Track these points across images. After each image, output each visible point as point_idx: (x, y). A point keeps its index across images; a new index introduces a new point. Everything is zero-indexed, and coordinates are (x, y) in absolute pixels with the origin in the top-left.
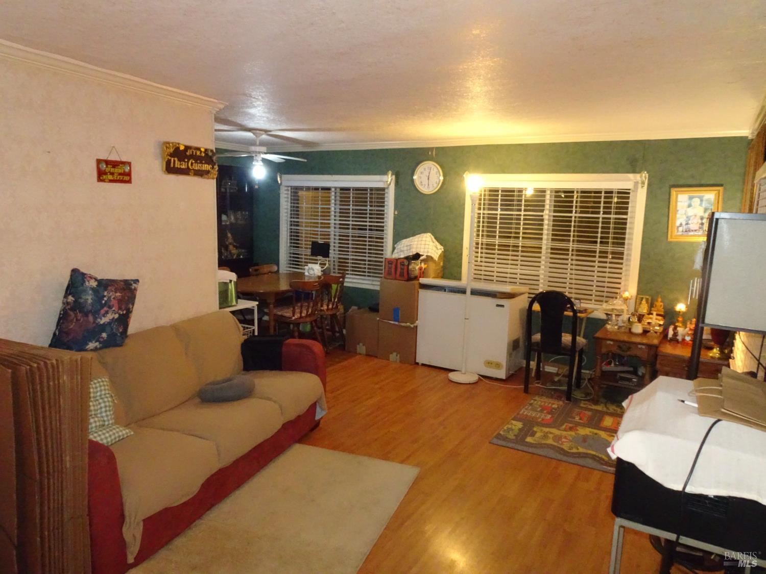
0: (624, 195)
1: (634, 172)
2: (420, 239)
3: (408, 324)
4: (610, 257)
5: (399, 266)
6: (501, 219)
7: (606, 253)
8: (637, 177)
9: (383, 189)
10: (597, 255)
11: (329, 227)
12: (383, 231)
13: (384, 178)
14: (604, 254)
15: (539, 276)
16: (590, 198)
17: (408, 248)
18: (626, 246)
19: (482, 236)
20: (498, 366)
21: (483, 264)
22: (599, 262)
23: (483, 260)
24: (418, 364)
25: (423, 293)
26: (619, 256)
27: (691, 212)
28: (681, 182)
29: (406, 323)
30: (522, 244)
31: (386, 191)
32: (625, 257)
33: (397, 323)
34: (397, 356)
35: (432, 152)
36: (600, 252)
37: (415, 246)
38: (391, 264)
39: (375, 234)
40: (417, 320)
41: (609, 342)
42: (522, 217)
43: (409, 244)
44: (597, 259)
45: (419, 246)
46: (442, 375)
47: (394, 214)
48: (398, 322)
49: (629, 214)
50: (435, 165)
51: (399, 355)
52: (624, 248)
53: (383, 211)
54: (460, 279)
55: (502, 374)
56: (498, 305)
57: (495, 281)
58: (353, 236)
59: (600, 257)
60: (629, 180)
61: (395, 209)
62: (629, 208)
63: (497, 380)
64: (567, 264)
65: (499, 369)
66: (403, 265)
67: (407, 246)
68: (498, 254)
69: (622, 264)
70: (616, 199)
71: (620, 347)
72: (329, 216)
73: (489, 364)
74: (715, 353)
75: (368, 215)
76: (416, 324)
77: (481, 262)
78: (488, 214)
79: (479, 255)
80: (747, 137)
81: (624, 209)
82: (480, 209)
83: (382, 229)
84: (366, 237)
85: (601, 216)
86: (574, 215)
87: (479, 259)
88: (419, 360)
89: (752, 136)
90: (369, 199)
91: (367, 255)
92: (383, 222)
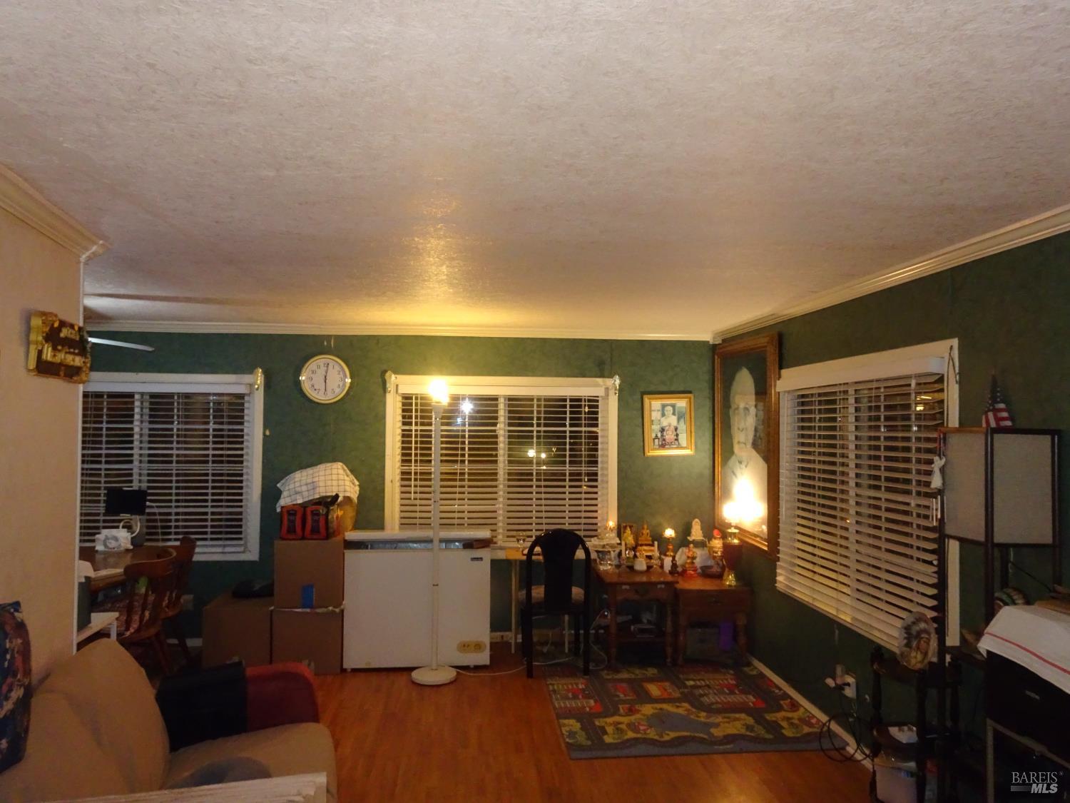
0: (593, 403)
1: (602, 376)
2: (328, 472)
3: (331, 608)
4: (586, 480)
5: (309, 518)
7: (580, 474)
8: (609, 382)
9: (241, 396)
10: (567, 478)
11: (131, 462)
12: (242, 462)
13: (247, 378)
14: (576, 477)
15: (496, 512)
16: (554, 406)
17: (310, 487)
18: (600, 465)
19: (416, 461)
20: (478, 647)
21: (418, 502)
22: (570, 487)
23: (418, 496)
24: (343, 671)
25: (350, 556)
26: (593, 477)
27: (665, 423)
28: (652, 388)
29: (327, 607)
30: (469, 469)
31: (246, 398)
32: (599, 478)
33: (308, 610)
34: (309, 665)
35: (329, 342)
36: (571, 474)
37: (321, 484)
38: (295, 514)
39: (226, 468)
40: (343, 600)
41: (624, 587)
42: (467, 434)
43: (309, 481)
44: (567, 483)
45: (329, 483)
46: (401, 680)
47: (264, 434)
48: (311, 607)
49: (600, 425)
50: (337, 362)
51: (312, 664)
52: (597, 467)
53: (242, 430)
54: (381, 527)
55: (484, 658)
56: (474, 559)
58: (177, 475)
59: (570, 480)
60: (597, 385)
61: (265, 427)
62: (599, 419)
63: (477, 668)
64: (532, 493)
65: (482, 651)
66: (318, 514)
67: (307, 484)
69: (596, 487)
70: (587, 408)
71: (637, 592)
72: (132, 442)
73: (464, 647)
74: (730, 580)
75: (211, 439)
76: (342, 607)
77: (415, 499)
78: (421, 431)
79: (413, 489)
80: (708, 342)
81: (593, 421)
82: (410, 424)
83: (238, 459)
84: (207, 475)
85: (568, 429)
86: (535, 428)
87: (413, 496)
88: (349, 664)
89: (714, 341)
90: (214, 411)
91: (210, 504)
92: (242, 449)
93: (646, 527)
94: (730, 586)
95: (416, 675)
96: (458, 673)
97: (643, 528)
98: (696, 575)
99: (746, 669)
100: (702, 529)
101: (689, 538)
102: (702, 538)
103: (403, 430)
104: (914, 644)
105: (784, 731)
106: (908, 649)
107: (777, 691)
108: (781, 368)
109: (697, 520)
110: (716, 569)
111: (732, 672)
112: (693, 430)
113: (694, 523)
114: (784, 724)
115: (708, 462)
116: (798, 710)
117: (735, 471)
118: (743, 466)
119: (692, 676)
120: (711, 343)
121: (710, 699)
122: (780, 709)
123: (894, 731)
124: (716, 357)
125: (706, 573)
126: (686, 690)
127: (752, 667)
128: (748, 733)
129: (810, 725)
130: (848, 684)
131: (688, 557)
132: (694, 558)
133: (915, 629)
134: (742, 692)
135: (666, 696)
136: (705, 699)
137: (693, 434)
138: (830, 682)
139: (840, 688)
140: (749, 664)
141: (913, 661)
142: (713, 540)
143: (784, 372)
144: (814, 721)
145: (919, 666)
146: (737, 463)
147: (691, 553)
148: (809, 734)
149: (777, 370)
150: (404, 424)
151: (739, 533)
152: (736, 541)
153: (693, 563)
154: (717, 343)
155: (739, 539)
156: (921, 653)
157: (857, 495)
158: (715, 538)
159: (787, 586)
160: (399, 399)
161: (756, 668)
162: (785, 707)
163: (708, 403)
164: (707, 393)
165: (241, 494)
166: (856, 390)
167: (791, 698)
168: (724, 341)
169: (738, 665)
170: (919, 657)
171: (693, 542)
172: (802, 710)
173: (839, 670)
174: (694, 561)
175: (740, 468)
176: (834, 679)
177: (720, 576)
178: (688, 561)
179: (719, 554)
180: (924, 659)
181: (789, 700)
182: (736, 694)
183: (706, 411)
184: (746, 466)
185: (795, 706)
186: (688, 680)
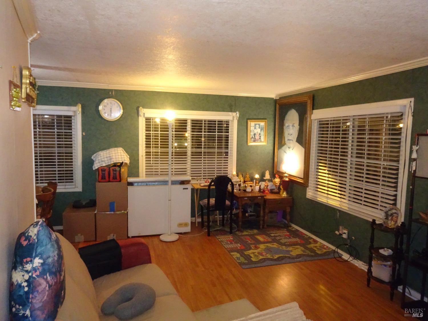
0: (227, 123)
1: (231, 111)
2: (116, 152)
3: (123, 211)
4: (224, 155)
5: (112, 172)
6: (161, 136)
7: (222, 153)
8: (234, 114)
9: (70, 117)
10: (216, 154)
12: (72, 147)
13: (73, 108)
14: (220, 153)
15: (186, 169)
16: (211, 124)
17: (109, 158)
18: (229, 149)
19: (153, 147)
20: (186, 225)
21: (154, 165)
22: (217, 158)
23: (154, 162)
24: (128, 237)
25: (130, 188)
26: (227, 153)
27: (256, 131)
28: (251, 117)
29: (121, 211)
30: (175, 151)
31: (73, 118)
32: (229, 154)
33: (112, 213)
34: (114, 236)
35: (112, 93)
36: (217, 153)
37: (114, 157)
38: (104, 171)
39: (64, 150)
40: (128, 208)
41: (245, 198)
43: (108, 156)
44: (216, 156)
45: (117, 157)
47: (82, 134)
48: (114, 211)
49: (229, 132)
50: (116, 102)
51: (115, 235)
52: (228, 150)
53: (71, 133)
54: (138, 176)
55: (188, 229)
56: (184, 189)
57: (159, 174)
58: (40, 153)
59: (217, 155)
60: (230, 115)
61: (83, 132)
62: (230, 130)
63: (185, 233)
64: (201, 161)
65: (187, 227)
66: (116, 171)
67: (107, 157)
68: (161, 158)
69: (228, 158)
70: (225, 125)
71: (250, 200)
73: (180, 225)
74: (284, 195)
75: (56, 136)
76: (128, 211)
77: (153, 164)
78: (155, 134)
79: (152, 159)
80: (273, 98)
81: (227, 131)
82: (150, 131)
83: (70, 146)
84: (55, 153)
85: (217, 133)
86: (203, 133)
87: (152, 162)
88: (130, 234)
89: (276, 98)
90: (57, 124)
91: (57, 166)
92: (71, 141)
93: (248, 174)
94: (284, 196)
95: (162, 238)
96: (179, 236)
97: (247, 175)
98: (269, 193)
99: (290, 228)
100: (269, 175)
101: (264, 178)
102: (269, 178)
103: (146, 134)
104: (390, 218)
105: (316, 251)
106: (387, 220)
107: (306, 236)
108: (313, 109)
109: (268, 171)
110: (276, 190)
111: (286, 230)
112: (266, 135)
113: (266, 172)
114: (315, 249)
115: (272, 148)
116: (317, 243)
117: (286, 151)
118: (291, 149)
119: (272, 232)
120: (275, 99)
121: (283, 241)
122: (310, 243)
123: (381, 251)
124: (277, 105)
125: (272, 192)
126: (273, 238)
127: (292, 227)
128: (304, 253)
129: (325, 249)
130: (345, 233)
131: (265, 186)
132: (268, 186)
133: (390, 213)
134: (293, 237)
135: (266, 241)
136: (281, 241)
137: (266, 136)
138: (337, 232)
139: (341, 235)
140: (291, 226)
141: (390, 225)
142: (276, 179)
143: (314, 111)
144: (325, 247)
145: (393, 227)
146: (288, 148)
147: (267, 184)
148: (326, 252)
149: (311, 111)
150: (146, 131)
151: (288, 176)
152: (287, 179)
153: (267, 188)
154: (277, 99)
155: (288, 178)
156: (394, 221)
157: (351, 161)
158: (276, 178)
159: (313, 196)
160: (144, 119)
161: (294, 228)
162: (312, 242)
163: (272, 124)
164: (272, 119)
165: (72, 162)
166: (353, 119)
167: (313, 239)
168: (280, 98)
169: (287, 227)
170: (393, 223)
171: (266, 180)
172: (319, 243)
173: (341, 228)
174: (268, 187)
175: (289, 150)
176: (339, 232)
177: (278, 193)
178: (266, 187)
179: (278, 184)
180: (395, 224)
181: (312, 240)
182: (292, 238)
183: (272, 127)
184: (292, 149)
185: (315, 242)
186: (272, 234)
